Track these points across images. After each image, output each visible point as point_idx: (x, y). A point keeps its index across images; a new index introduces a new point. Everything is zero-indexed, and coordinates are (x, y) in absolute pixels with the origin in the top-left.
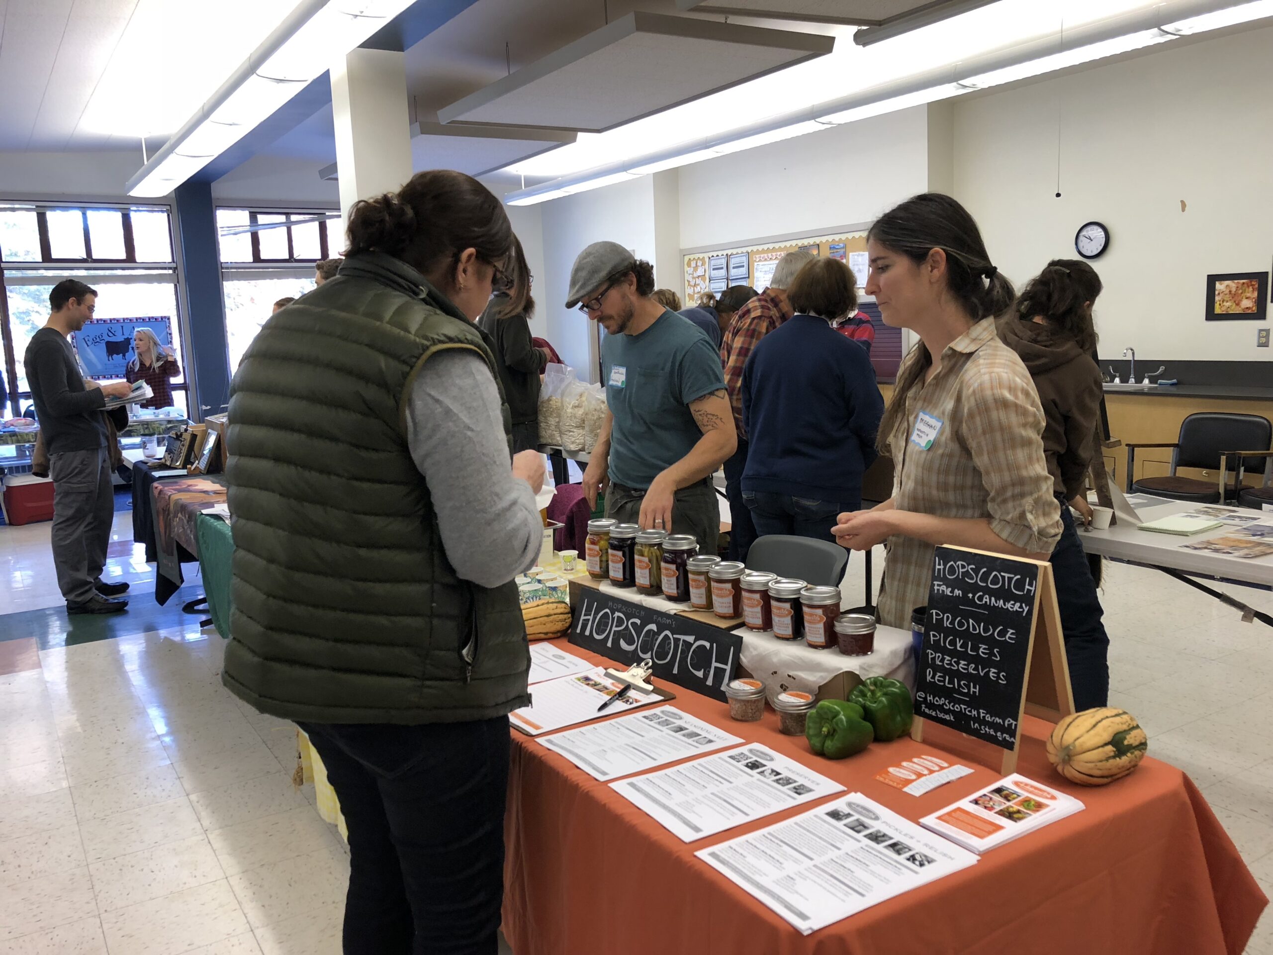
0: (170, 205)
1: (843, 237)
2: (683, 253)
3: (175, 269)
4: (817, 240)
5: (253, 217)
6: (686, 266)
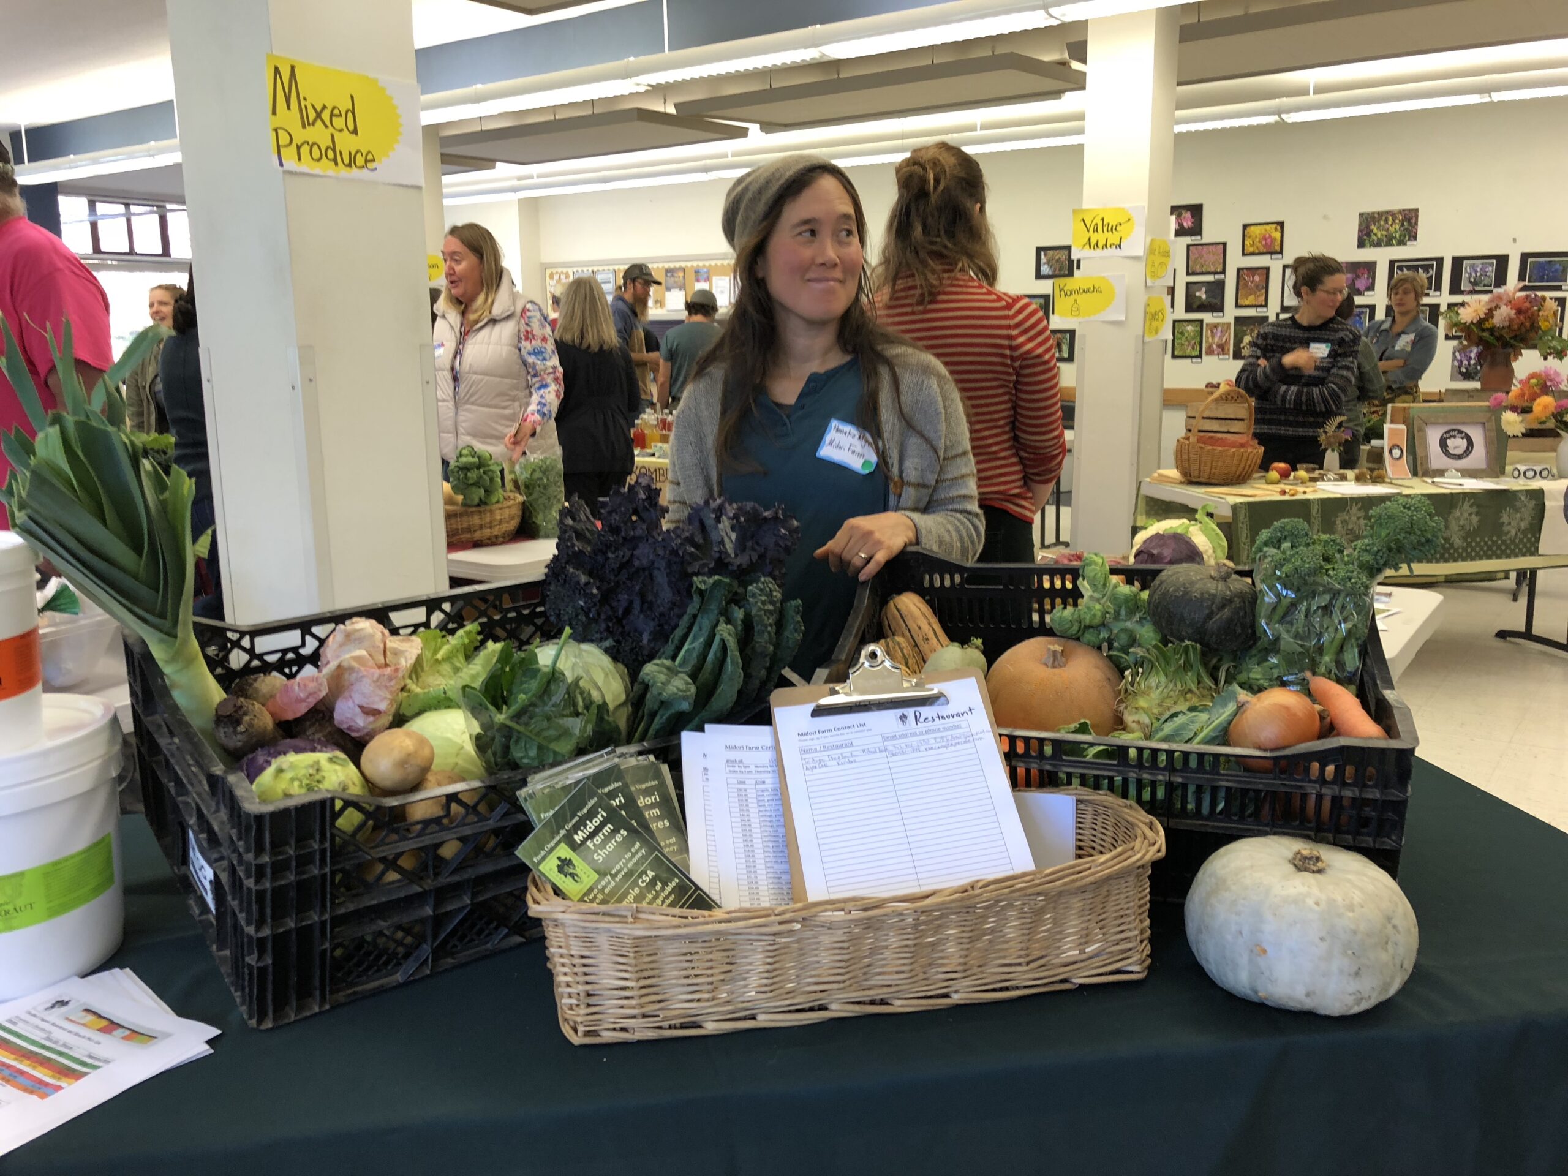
1: (707, 263)
2: (545, 267)
4: (683, 264)
5: (92, 205)
6: (548, 280)
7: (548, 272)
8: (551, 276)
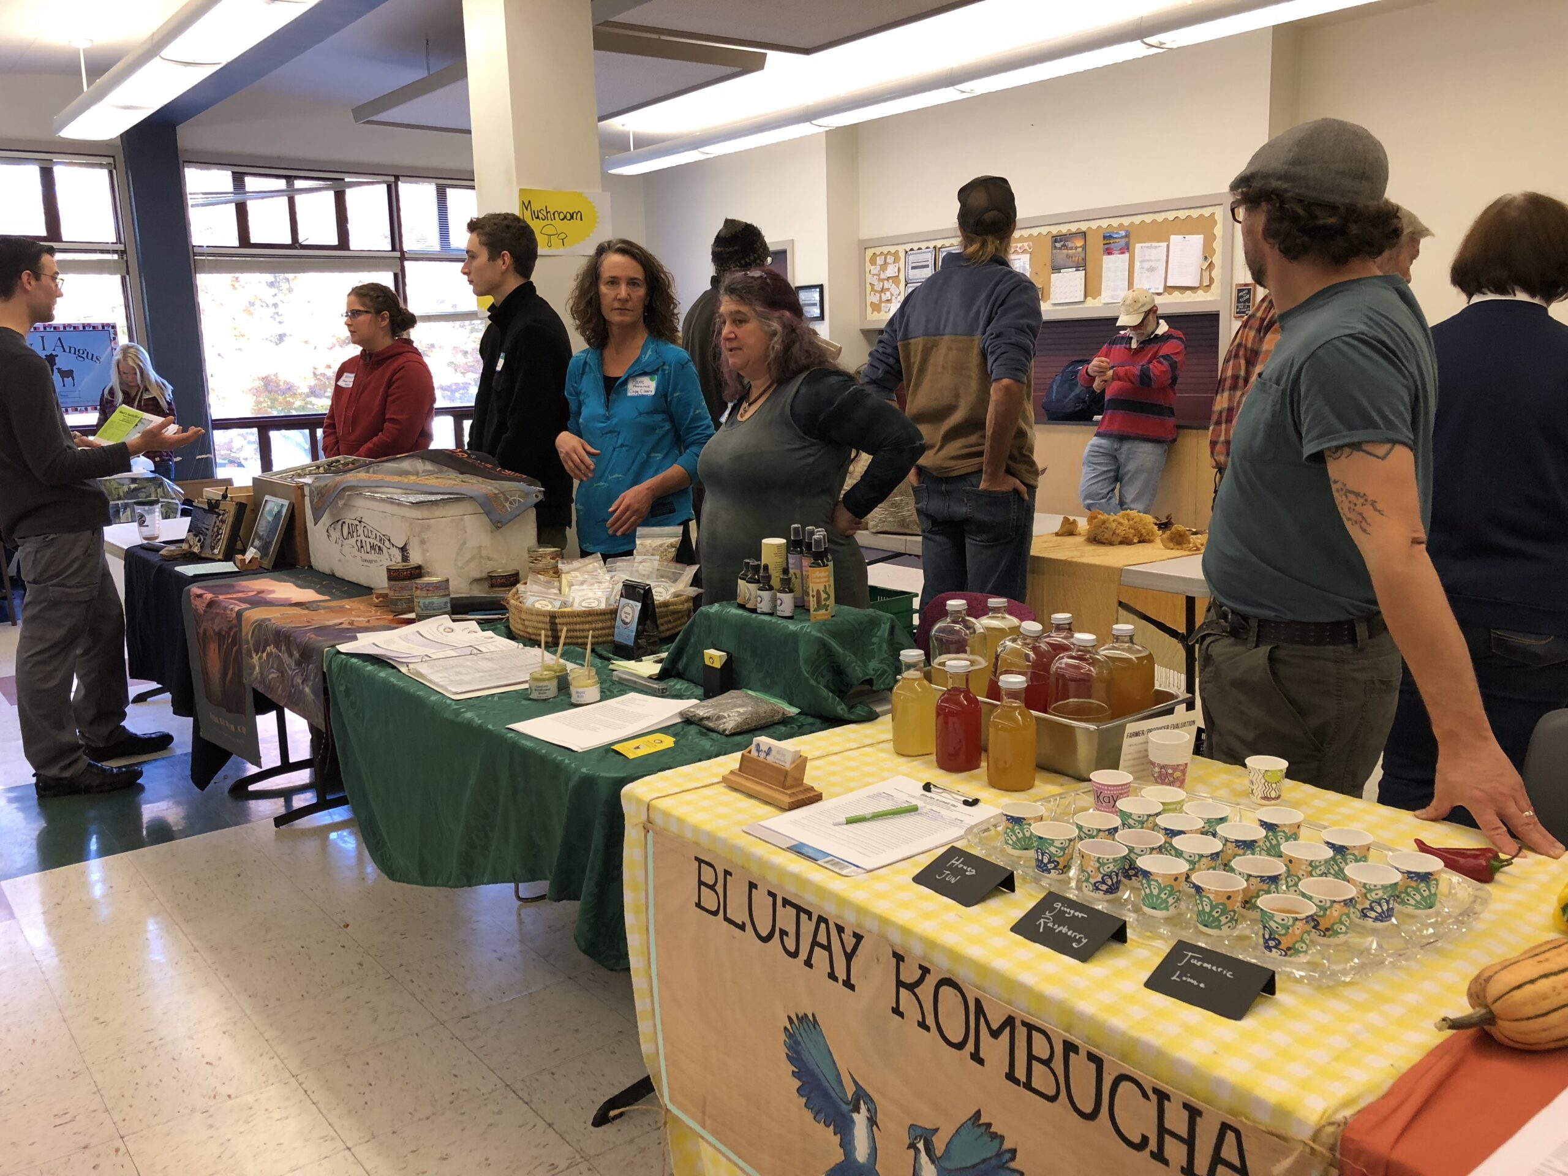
0: (113, 157)
1: (1126, 221)
2: (865, 246)
3: (122, 253)
4: (1083, 226)
5: (238, 180)
6: (868, 264)
7: (869, 253)
8: (873, 261)
